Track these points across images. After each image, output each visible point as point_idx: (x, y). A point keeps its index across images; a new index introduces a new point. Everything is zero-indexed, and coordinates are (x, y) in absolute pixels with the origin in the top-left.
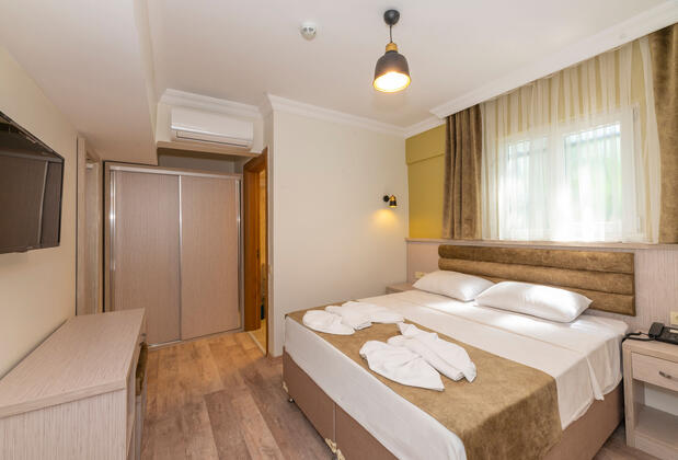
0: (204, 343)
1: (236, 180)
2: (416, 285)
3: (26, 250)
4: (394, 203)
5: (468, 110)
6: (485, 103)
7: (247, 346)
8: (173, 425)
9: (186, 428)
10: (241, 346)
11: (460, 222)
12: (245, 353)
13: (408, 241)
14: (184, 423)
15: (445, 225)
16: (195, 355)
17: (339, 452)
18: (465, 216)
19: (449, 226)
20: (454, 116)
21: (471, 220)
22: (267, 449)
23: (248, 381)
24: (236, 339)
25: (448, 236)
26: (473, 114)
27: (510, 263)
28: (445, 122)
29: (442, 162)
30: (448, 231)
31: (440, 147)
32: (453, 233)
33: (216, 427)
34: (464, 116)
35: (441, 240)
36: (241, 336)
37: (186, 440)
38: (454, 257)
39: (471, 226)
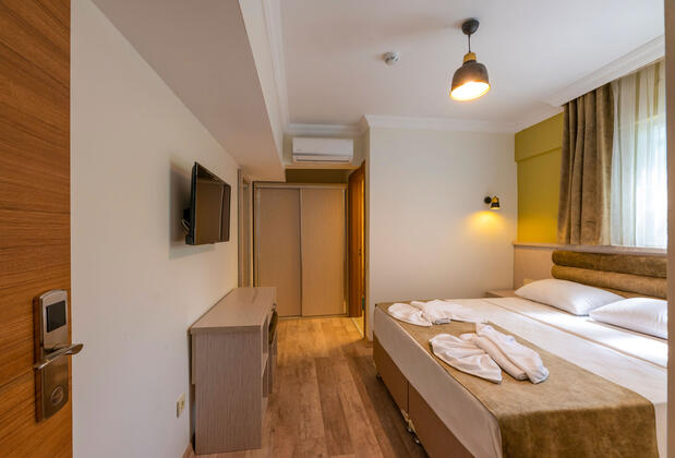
0: (317, 321)
1: (342, 188)
2: (518, 292)
3: (213, 243)
4: (497, 205)
5: (594, 92)
6: (619, 81)
7: (350, 329)
8: (293, 373)
9: (301, 377)
10: (344, 327)
11: (580, 226)
12: (347, 332)
13: (515, 246)
14: (300, 372)
15: (560, 228)
16: (311, 329)
17: (410, 421)
18: (585, 218)
19: (565, 229)
20: (575, 101)
21: (595, 223)
22: (355, 405)
23: (347, 355)
24: (341, 323)
25: (564, 240)
26: (600, 96)
27: (654, 276)
28: (563, 110)
29: (558, 158)
30: (564, 235)
31: (557, 139)
32: (569, 237)
33: (320, 382)
34: (588, 100)
35: (556, 246)
36: (346, 320)
37: (301, 384)
38: (572, 265)
39: (594, 230)
